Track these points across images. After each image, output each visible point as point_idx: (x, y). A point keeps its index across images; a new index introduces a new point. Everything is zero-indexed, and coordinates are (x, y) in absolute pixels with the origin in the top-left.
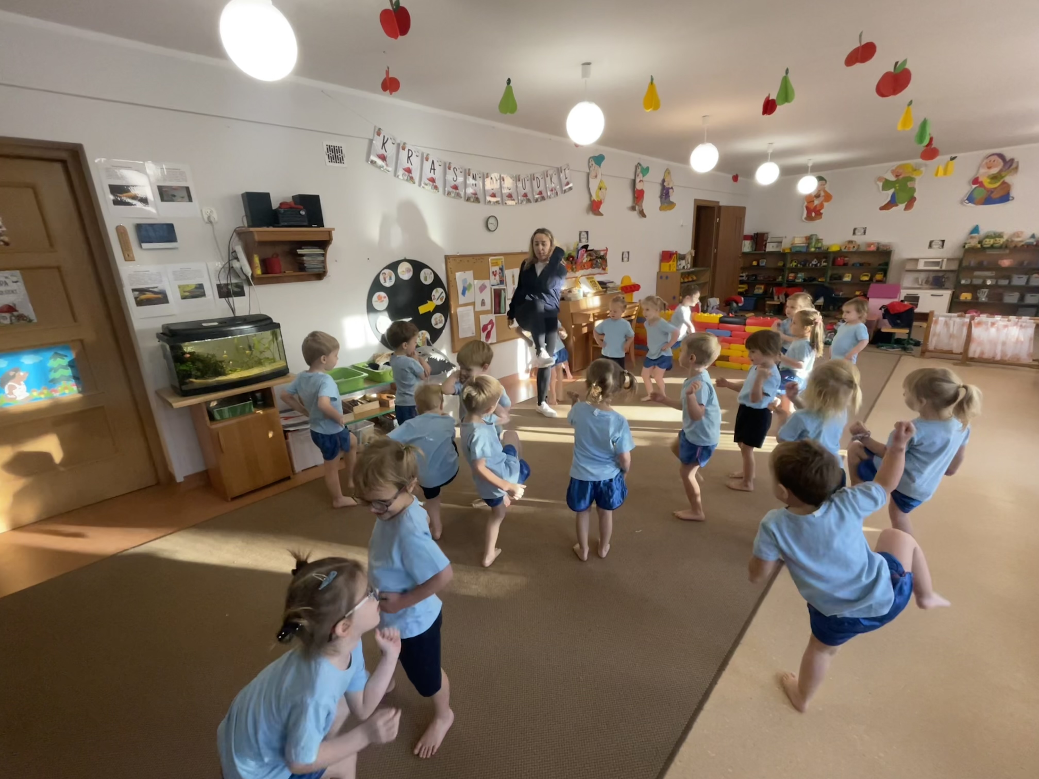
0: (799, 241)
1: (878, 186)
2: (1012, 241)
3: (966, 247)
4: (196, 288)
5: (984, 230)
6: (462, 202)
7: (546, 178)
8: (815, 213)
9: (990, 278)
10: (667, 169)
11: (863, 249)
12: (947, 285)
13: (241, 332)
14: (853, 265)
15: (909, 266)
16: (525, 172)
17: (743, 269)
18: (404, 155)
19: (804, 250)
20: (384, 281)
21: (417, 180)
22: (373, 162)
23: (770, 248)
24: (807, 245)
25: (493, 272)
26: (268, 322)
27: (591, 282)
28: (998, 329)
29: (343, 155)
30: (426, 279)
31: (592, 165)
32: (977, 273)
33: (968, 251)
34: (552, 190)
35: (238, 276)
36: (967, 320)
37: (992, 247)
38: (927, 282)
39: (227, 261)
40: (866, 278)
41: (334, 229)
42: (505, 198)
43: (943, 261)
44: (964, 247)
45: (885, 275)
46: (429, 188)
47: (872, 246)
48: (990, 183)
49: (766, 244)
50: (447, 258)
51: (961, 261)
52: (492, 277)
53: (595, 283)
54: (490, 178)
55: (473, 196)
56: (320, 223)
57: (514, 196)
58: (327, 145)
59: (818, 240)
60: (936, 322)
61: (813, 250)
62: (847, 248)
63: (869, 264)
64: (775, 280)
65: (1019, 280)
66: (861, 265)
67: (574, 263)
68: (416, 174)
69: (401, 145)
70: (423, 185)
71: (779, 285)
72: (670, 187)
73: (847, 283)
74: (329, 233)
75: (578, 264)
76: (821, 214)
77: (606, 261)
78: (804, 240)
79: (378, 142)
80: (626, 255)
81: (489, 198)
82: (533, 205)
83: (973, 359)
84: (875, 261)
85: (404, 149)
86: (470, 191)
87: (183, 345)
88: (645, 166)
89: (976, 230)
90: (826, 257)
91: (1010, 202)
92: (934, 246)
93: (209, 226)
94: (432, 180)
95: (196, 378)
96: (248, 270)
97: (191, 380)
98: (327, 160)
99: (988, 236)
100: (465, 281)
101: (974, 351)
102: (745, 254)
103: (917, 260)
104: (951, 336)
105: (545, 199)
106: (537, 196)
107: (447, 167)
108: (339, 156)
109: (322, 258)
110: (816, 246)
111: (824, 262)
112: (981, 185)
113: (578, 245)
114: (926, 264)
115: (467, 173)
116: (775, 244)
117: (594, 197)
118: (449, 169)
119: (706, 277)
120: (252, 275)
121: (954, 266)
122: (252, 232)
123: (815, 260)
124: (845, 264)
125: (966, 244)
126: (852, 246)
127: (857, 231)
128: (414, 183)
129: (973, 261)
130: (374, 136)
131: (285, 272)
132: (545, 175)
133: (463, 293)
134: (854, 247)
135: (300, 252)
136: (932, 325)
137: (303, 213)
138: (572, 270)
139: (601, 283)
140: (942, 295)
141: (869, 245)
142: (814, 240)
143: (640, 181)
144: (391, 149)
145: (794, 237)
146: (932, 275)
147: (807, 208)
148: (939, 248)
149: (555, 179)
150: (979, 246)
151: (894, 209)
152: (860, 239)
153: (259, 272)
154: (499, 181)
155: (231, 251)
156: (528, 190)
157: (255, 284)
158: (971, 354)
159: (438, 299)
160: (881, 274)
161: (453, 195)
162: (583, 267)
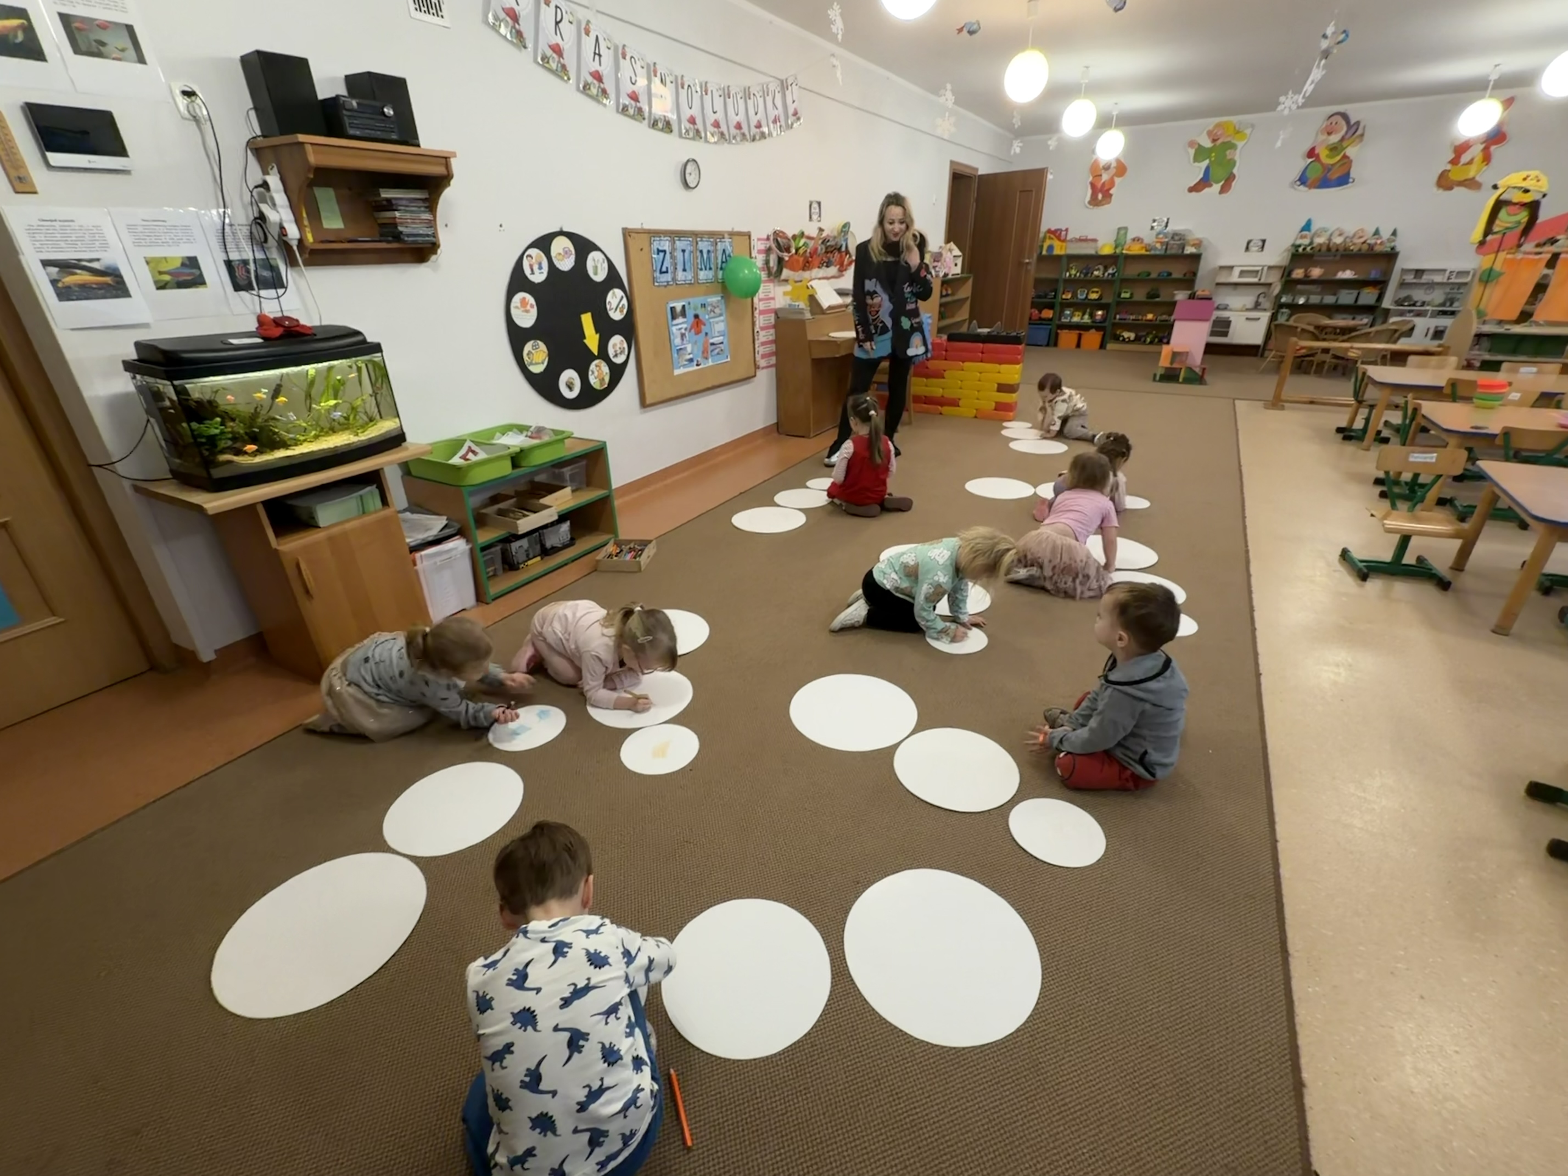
1: (1189, 154)
3: (1295, 250)
4: (184, 265)
6: (643, 129)
7: (767, 97)
8: (1102, 193)
9: (1314, 293)
14: (1149, 274)
15: (1220, 278)
18: (548, 16)
20: (530, 272)
21: (572, 72)
26: (356, 339)
30: (595, 271)
32: (1300, 287)
33: (1296, 256)
34: (774, 121)
42: (709, 127)
43: (1262, 269)
48: (1328, 156)
50: (627, 233)
54: (686, 86)
55: (662, 118)
57: (723, 125)
63: (1170, 274)
66: (1160, 274)
68: (570, 62)
70: (582, 86)
73: (1138, 302)
74: (446, 161)
76: (1111, 195)
81: (686, 125)
82: (748, 146)
84: (1178, 269)
85: (547, 3)
86: (657, 107)
89: (1307, 225)
90: (1116, 264)
91: (1350, 185)
92: (1252, 248)
94: (598, 77)
97: (227, 457)
103: (1230, 269)
105: (765, 138)
106: (755, 130)
107: (620, 52)
109: (429, 215)
111: (1112, 270)
112: (1317, 157)
114: (1242, 273)
115: (651, 70)
118: (624, 57)
121: (1276, 277)
123: (1100, 266)
125: (1295, 246)
128: (568, 80)
132: (765, 90)
135: (384, 195)
147: (1093, 185)
148: (1258, 251)
149: (778, 99)
151: (1207, 190)
154: (699, 93)
156: (742, 116)
157: (303, 265)
159: (616, 309)
161: (631, 112)
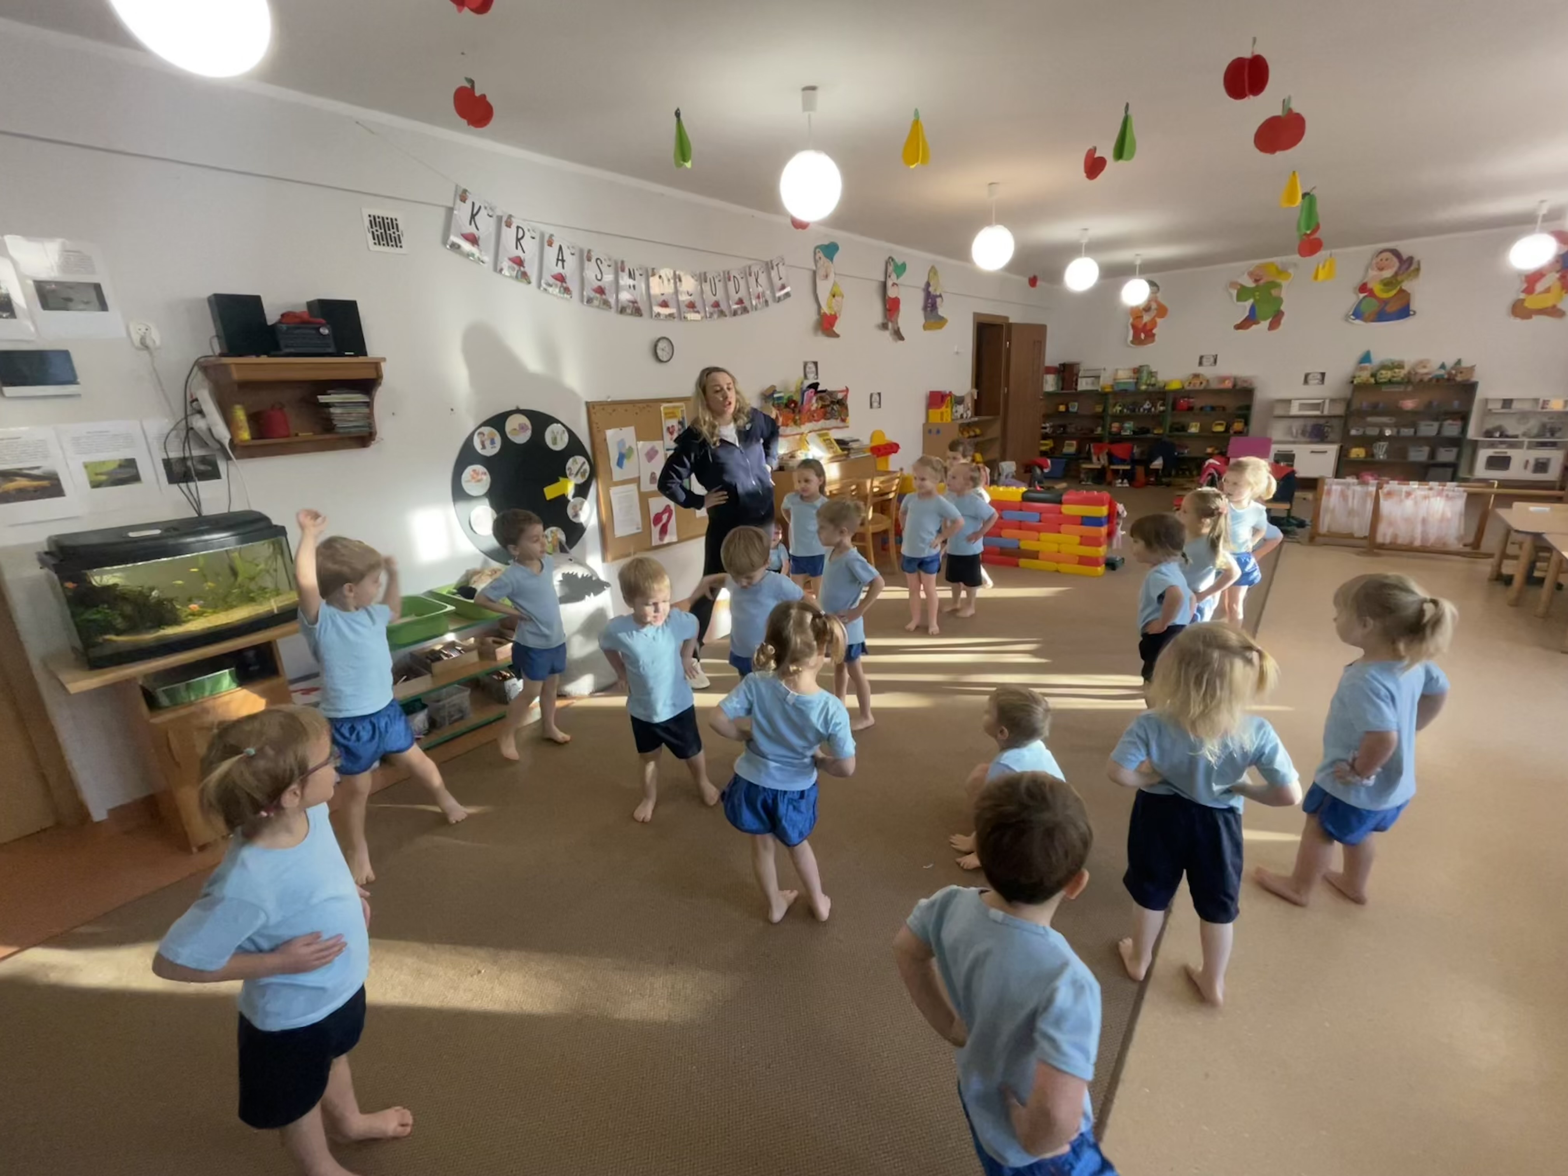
0: (1124, 376)
1: (1231, 295)
2: (1416, 373)
3: (1355, 382)
4: (120, 466)
5: (1377, 358)
6: (612, 315)
7: (749, 278)
8: (1144, 333)
9: (1387, 425)
10: (933, 267)
11: (1214, 385)
12: (1332, 436)
13: (207, 545)
14: (1202, 409)
15: (1279, 411)
16: (715, 266)
17: (1047, 417)
18: (509, 235)
19: (1132, 388)
20: (481, 447)
21: (533, 276)
22: (455, 247)
23: (1084, 385)
24: (1135, 380)
25: (668, 429)
26: (261, 525)
27: (825, 440)
28: (1416, 503)
29: (400, 233)
30: (555, 441)
31: (820, 258)
32: (1370, 419)
33: (1358, 388)
34: (758, 297)
35: (204, 444)
36: (1372, 489)
37: (1390, 382)
38: (1303, 433)
39: (183, 416)
40: (1220, 429)
41: (384, 359)
42: (684, 309)
43: (1324, 402)
44: (1352, 382)
45: (1247, 423)
46: (555, 291)
47: (1227, 382)
48: (1383, 291)
49: (1077, 380)
50: (590, 407)
51: (1349, 403)
52: (667, 436)
53: (831, 443)
54: (657, 277)
55: (631, 304)
56: (360, 349)
57: (699, 305)
58: (370, 216)
59: (1151, 374)
60: (1329, 493)
61: (1143, 387)
62: (1192, 385)
63: (1224, 409)
64: (1092, 431)
65: (1428, 429)
66: (1213, 408)
67: (797, 410)
68: (532, 269)
69: (504, 219)
70: (544, 285)
71: (1099, 440)
72: (938, 294)
73: (1193, 436)
74: (376, 365)
75: (804, 412)
76: (1154, 335)
77: (846, 408)
78: (1132, 374)
79: (463, 212)
80: (876, 397)
81: (657, 309)
83: (1382, 547)
84: (1231, 404)
85: (509, 225)
86: (625, 296)
87: (88, 572)
88: (899, 261)
89: (1366, 358)
90: (1164, 400)
91: (1410, 318)
92: (1312, 381)
93: (144, 354)
94: (561, 278)
95: (119, 633)
96: (222, 432)
97: (108, 637)
98: (371, 241)
99: (1384, 367)
100: (621, 443)
101: (1384, 534)
102: (1049, 394)
103: (1289, 401)
104: (1351, 513)
105: (748, 312)
106: (735, 307)
107: (585, 256)
108: (393, 235)
109: (366, 410)
110: (1148, 382)
111: (1161, 405)
112: (1371, 293)
113: (802, 383)
114: (1303, 406)
115: (619, 268)
116: (1090, 380)
117: (825, 309)
118: (589, 260)
119: (995, 431)
120: (231, 441)
121: (1340, 410)
122: (225, 365)
123: (1148, 402)
124: (1190, 409)
125: (1354, 377)
126: (1198, 382)
127: (1204, 360)
128: (529, 283)
129: (1363, 402)
130: (454, 204)
131: (297, 435)
132: (747, 273)
133: (620, 464)
134: (1201, 383)
135: (323, 399)
136: (1324, 497)
137: (325, 331)
138: (795, 422)
139: (841, 442)
140: (1325, 452)
141: (1223, 379)
142: (1145, 375)
143: (894, 284)
144: (485, 226)
145: (1117, 370)
146: (1310, 423)
147: (1134, 327)
148: (1318, 384)
149: (763, 278)
150: (1372, 380)
151: (1254, 327)
152: (1208, 372)
153: (245, 435)
154: (672, 281)
155: (189, 399)
156: (720, 296)
157: (237, 458)
158: (1380, 539)
159: (577, 474)
160: (1241, 422)
161: (596, 303)
162: (812, 418)
